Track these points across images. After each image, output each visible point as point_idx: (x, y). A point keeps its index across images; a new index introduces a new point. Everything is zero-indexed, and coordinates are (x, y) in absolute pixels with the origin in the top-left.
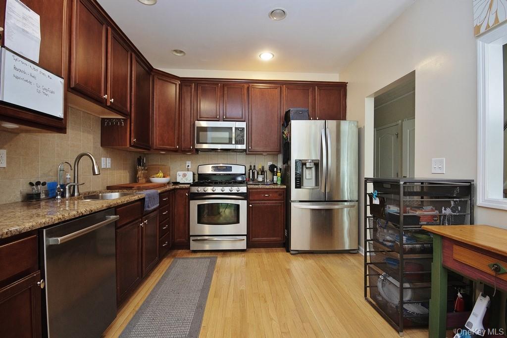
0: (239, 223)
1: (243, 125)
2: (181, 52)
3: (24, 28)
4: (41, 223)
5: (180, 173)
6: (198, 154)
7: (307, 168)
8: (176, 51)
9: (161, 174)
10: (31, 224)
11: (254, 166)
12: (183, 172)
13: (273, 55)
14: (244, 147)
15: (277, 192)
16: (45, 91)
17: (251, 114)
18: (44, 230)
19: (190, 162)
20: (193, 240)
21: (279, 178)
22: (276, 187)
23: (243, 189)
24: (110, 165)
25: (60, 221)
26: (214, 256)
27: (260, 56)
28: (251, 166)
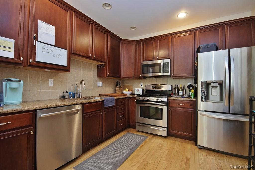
0: (162, 120)
1: (168, 61)
2: (134, 28)
3: (47, 33)
4: (33, 108)
5: (136, 89)
6: (146, 79)
7: (213, 87)
8: (132, 28)
9: (127, 90)
10: (28, 108)
11: (178, 86)
12: (138, 89)
13: (187, 13)
14: (168, 74)
15: (189, 102)
16: (57, 56)
17: (174, 54)
18: (37, 111)
19: (142, 83)
20: (137, 125)
21: (193, 93)
22: (190, 99)
23: (165, 100)
24: (102, 85)
25: (45, 108)
26: (146, 136)
27: (178, 16)
28: (176, 86)
